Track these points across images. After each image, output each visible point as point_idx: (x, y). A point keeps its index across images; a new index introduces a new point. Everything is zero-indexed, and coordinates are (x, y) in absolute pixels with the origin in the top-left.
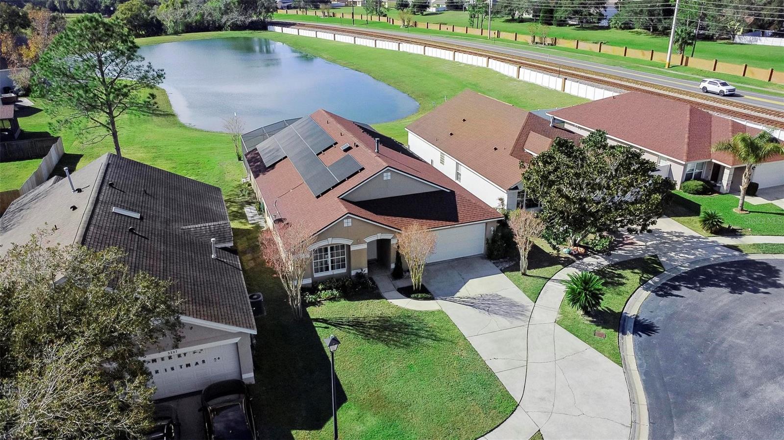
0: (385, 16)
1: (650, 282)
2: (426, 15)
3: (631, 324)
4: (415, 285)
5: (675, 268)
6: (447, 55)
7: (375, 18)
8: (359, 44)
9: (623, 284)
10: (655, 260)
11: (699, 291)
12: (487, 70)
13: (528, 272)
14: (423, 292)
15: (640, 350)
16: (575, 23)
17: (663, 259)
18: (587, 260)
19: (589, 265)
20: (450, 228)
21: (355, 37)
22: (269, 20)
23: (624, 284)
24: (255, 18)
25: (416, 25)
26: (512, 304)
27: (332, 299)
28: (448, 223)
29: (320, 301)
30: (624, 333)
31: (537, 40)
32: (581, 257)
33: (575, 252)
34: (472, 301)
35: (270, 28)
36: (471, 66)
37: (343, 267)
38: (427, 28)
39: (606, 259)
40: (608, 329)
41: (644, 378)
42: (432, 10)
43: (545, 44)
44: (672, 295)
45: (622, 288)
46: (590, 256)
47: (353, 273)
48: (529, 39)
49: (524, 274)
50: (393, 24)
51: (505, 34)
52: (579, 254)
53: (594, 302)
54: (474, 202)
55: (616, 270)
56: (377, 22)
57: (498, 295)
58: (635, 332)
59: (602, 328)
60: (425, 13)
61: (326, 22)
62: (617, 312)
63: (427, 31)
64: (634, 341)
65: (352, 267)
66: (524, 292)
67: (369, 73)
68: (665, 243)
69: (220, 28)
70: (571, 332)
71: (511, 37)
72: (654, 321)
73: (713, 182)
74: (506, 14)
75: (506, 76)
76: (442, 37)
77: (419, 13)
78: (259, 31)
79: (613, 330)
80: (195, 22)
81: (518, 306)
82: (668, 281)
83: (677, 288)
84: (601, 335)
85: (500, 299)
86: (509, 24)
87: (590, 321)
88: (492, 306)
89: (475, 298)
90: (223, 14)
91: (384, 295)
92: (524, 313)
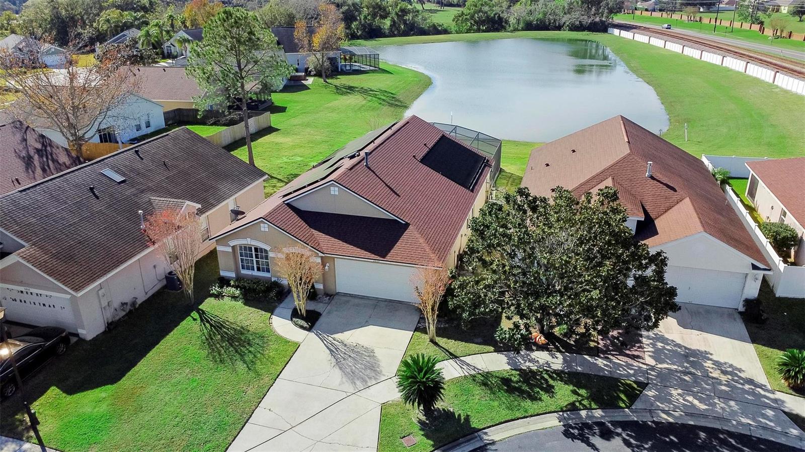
0: (760, 23)
3: (471, 447)
5: (652, 410)
6: (768, 76)
9: (535, 399)
10: (636, 389)
14: (310, 320)
17: (650, 393)
18: (537, 354)
20: (374, 262)
22: (610, 21)
25: (790, 36)
26: (371, 367)
27: (234, 298)
29: (225, 295)
34: (339, 347)
35: (610, 30)
38: (804, 40)
39: (565, 362)
40: (428, 439)
46: (548, 351)
49: (432, 341)
55: (555, 380)
56: (748, 31)
57: (372, 351)
68: (688, 373)
69: (559, 28)
70: (382, 421)
78: (598, 33)
79: (432, 443)
80: (537, 20)
81: (374, 370)
82: (612, 422)
83: (608, 436)
84: (410, 441)
85: (369, 356)
88: (349, 359)
89: (345, 345)
90: (565, 13)
91: (277, 311)
92: (368, 380)
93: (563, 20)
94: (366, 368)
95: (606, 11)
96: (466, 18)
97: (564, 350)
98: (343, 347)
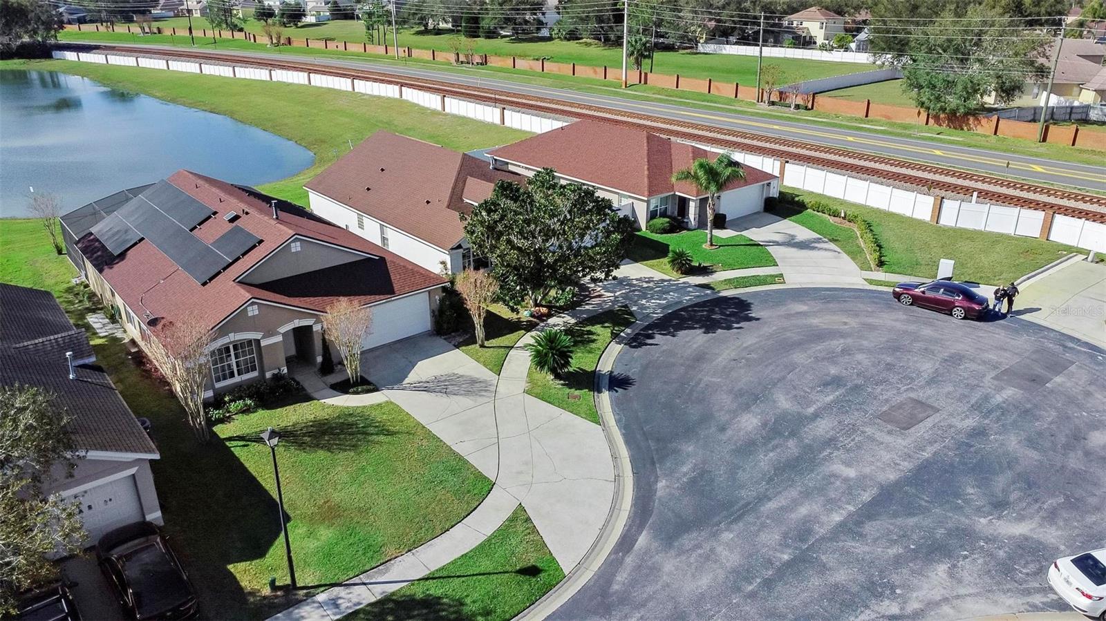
0: (241, 30)
1: (622, 334)
2: (302, 27)
3: (606, 381)
4: (353, 378)
5: (648, 315)
6: (343, 84)
7: (226, 34)
8: (208, 73)
9: (593, 341)
10: (626, 309)
11: (674, 336)
12: (400, 103)
13: (486, 343)
14: (363, 384)
15: (617, 405)
16: (509, 34)
17: (634, 308)
18: (551, 321)
19: (555, 325)
20: (386, 302)
21: (200, 64)
22: (53, 41)
23: (595, 340)
24: (26, 39)
25: (290, 43)
26: (473, 381)
27: (246, 411)
28: (382, 297)
29: (230, 416)
30: (600, 391)
31: (462, 58)
32: (545, 318)
33: (537, 313)
34: (426, 385)
35: (56, 54)
36: (379, 97)
37: (254, 369)
38: (308, 46)
39: (573, 317)
40: (581, 390)
41: (624, 431)
42: (310, 19)
43: (473, 64)
44: (646, 344)
45: (593, 345)
46: (555, 316)
47: (268, 375)
48: (452, 57)
49: (482, 346)
50: (255, 41)
51: (418, 52)
52: (543, 315)
53: (563, 362)
54: (410, 267)
55: (585, 327)
56: (229, 40)
57: (454, 374)
58: (610, 389)
59: (576, 390)
60: (300, 24)
61: (147, 42)
62: (590, 371)
63: (307, 50)
64: (611, 397)
65: (266, 367)
66: (485, 365)
67: (231, 114)
68: (634, 291)
70: (542, 399)
71: (427, 55)
72: (630, 374)
73: (680, 218)
74: (415, 23)
75: (428, 109)
76: (331, 58)
77: (292, 24)
78: (38, 60)
79: (587, 390)
81: (480, 382)
82: (641, 330)
83: (651, 337)
84: (575, 397)
85: (458, 378)
86: (422, 37)
87: (562, 385)
88: (449, 387)
91: (315, 396)
92: (487, 388)
94: (471, 384)
95: (40, 27)
97: (561, 311)
98: (428, 384)
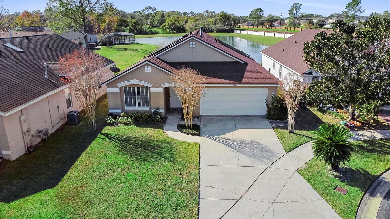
0: (298, 27)
3: (386, 189)
8: (276, 37)
14: (194, 129)
20: (233, 86)
22: (235, 28)
27: (126, 124)
28: (232, 82)
30: (372, 194)
32: (356, 129)
34: (231, 142)
35: (235, 31)
37: (147, 105)
39: (382, 134)
42: (327, 26)
46: (367, 130)
47: (153, 111)
49: (291, 132)
50: (301, 30)
52: (355, 126)
57: (256, 142)
58: (387, 197)
59: (347, 185)
60: (323, 28)
62: (372, 174)
65: (152, 107)
66: (283, 143)
69: (211, 31)
70: (309, 181)
77: (320, 28)
79: (359, 189)
81: (269, 152)
84: (341, 190)
85: (256, 145)
87: (336, 176)
88: (244, 148)
89: (234, 141)
90: (213, 25)
91: (165, 128)
92: (270, 158)
93: (213, 28)
94: (262, 151)
95: (233, 23)
96: (167, 27)
97: (374, 129)
98: (233, 142)
